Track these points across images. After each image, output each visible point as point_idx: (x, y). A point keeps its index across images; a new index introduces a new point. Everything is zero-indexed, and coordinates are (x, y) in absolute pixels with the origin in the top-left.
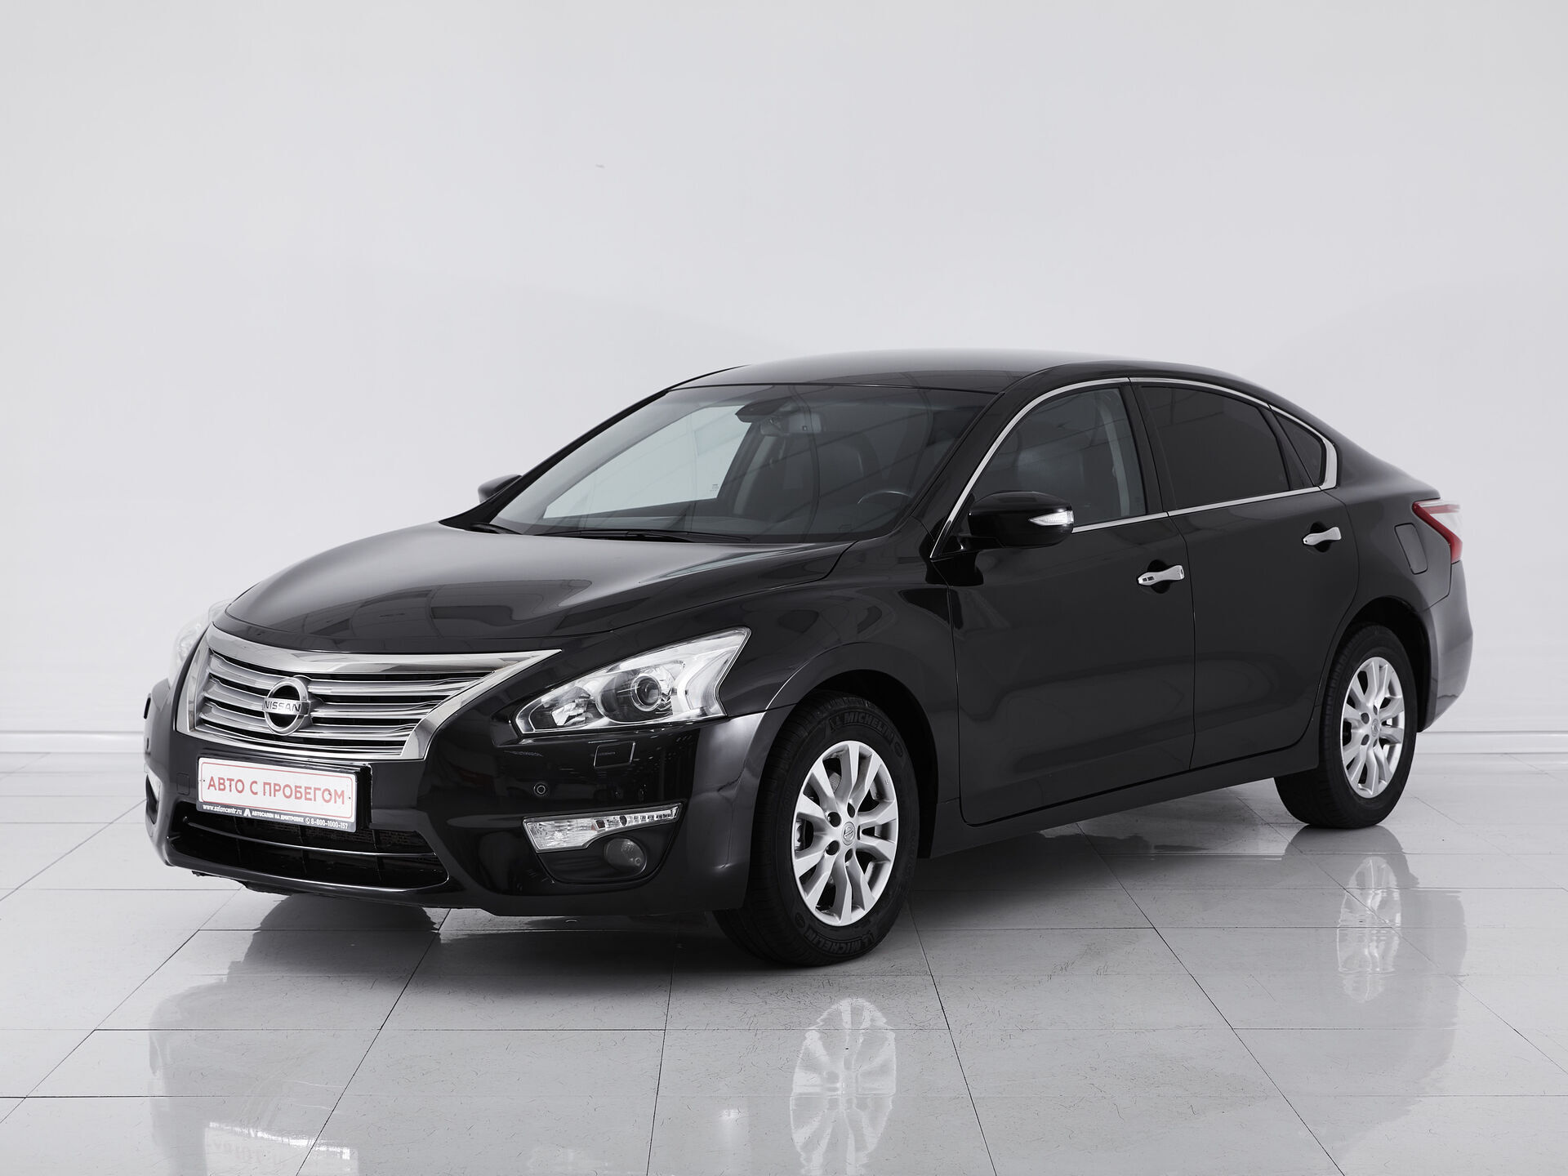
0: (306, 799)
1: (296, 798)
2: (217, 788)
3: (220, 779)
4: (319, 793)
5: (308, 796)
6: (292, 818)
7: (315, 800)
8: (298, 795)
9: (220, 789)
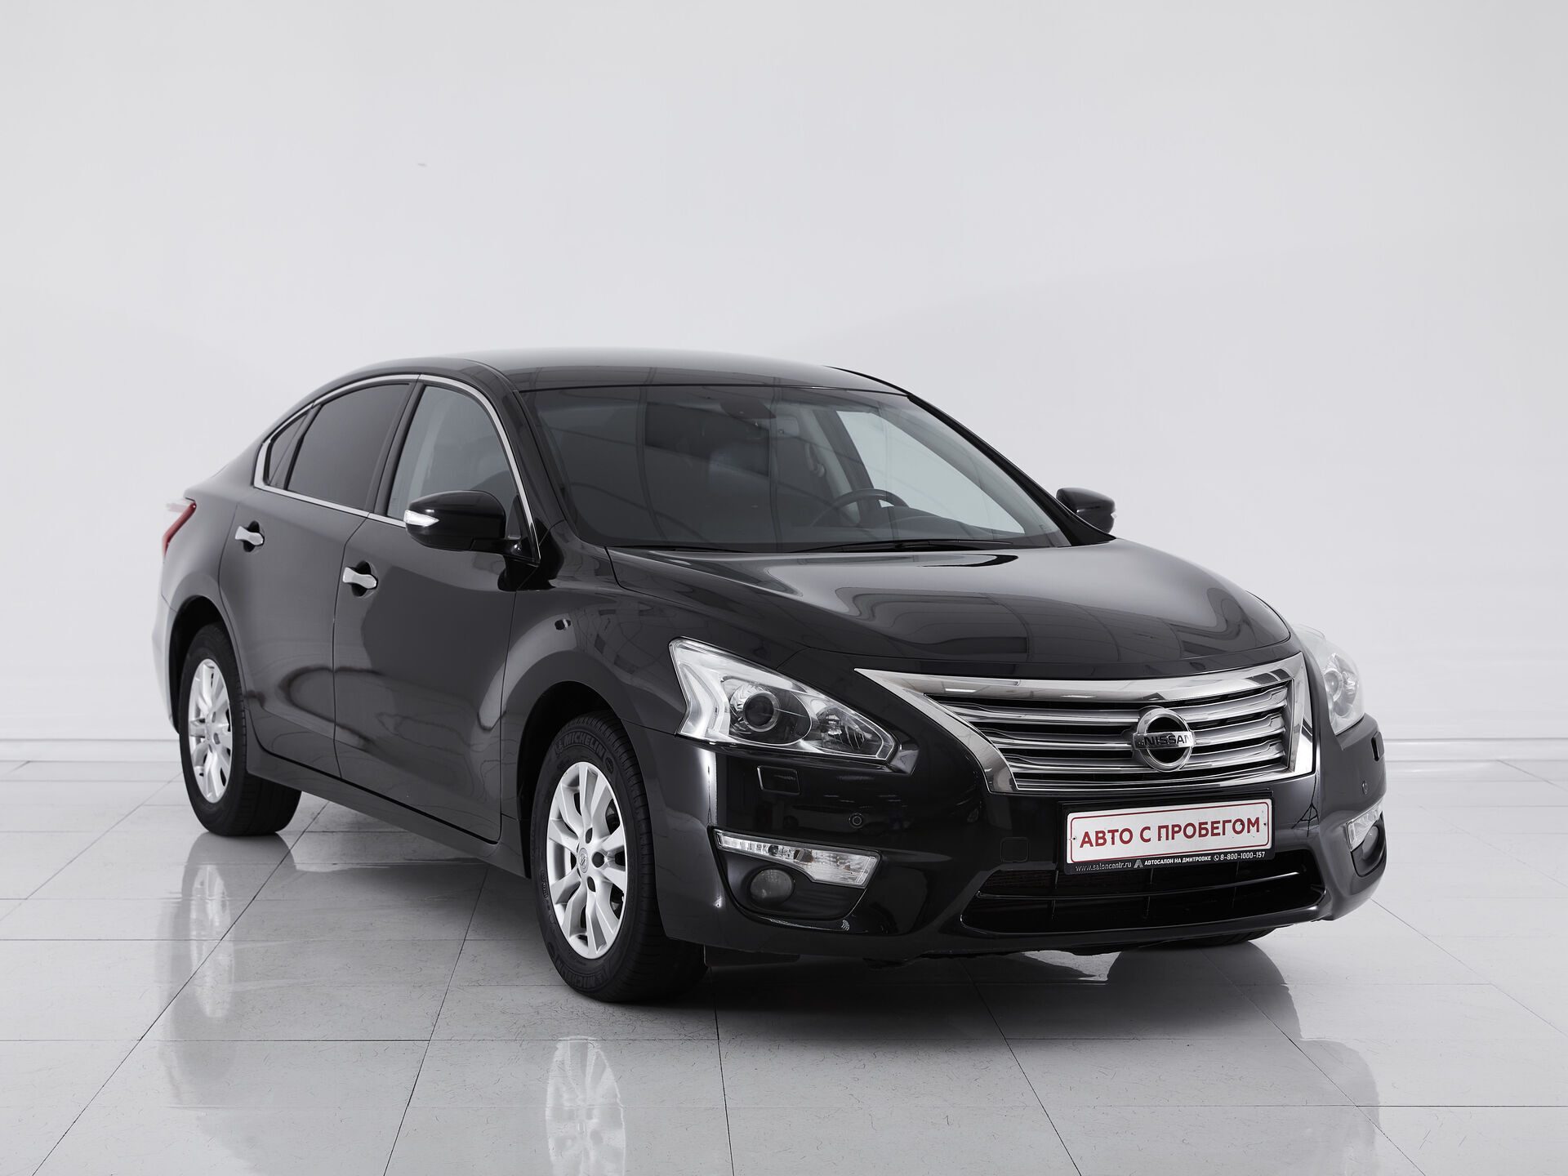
0: (1213, 834)
1: (1201, 835)
2: (1094, 843)
3: (1097, 833)
4: (1229, 826)
5: (1215, 831)
6: (1197, 858)
7: (1224, 834)
8: (1204, 832)
9: (1097, 844)
